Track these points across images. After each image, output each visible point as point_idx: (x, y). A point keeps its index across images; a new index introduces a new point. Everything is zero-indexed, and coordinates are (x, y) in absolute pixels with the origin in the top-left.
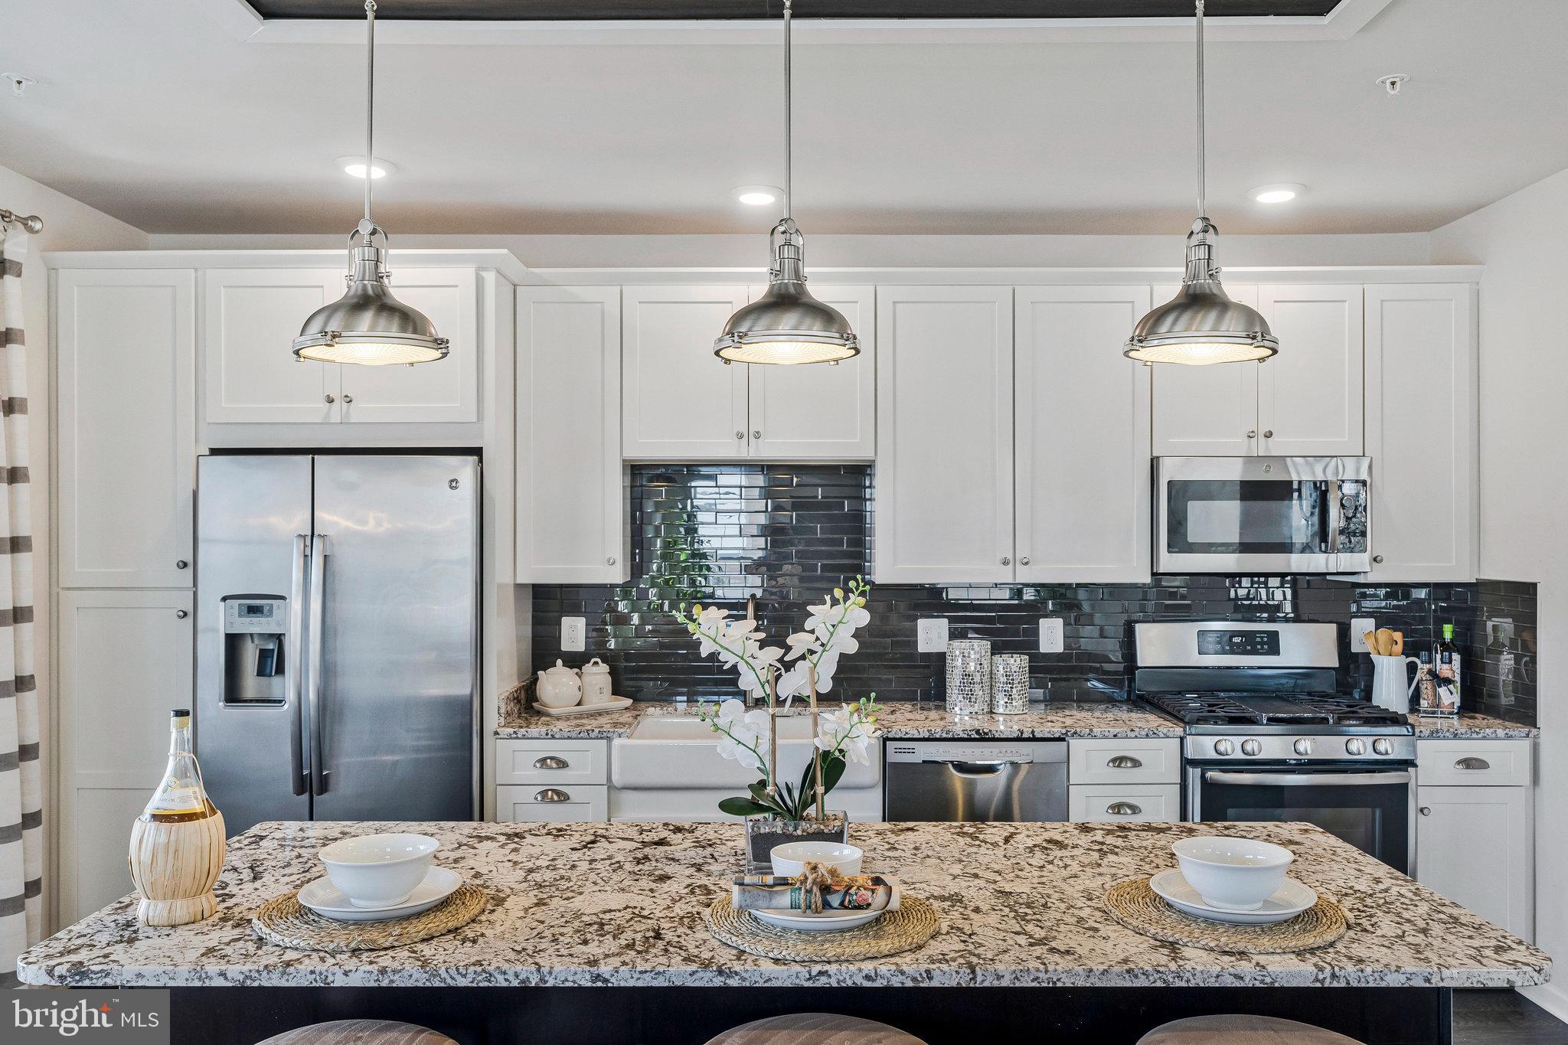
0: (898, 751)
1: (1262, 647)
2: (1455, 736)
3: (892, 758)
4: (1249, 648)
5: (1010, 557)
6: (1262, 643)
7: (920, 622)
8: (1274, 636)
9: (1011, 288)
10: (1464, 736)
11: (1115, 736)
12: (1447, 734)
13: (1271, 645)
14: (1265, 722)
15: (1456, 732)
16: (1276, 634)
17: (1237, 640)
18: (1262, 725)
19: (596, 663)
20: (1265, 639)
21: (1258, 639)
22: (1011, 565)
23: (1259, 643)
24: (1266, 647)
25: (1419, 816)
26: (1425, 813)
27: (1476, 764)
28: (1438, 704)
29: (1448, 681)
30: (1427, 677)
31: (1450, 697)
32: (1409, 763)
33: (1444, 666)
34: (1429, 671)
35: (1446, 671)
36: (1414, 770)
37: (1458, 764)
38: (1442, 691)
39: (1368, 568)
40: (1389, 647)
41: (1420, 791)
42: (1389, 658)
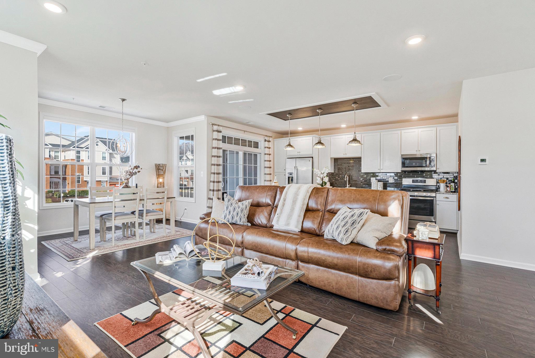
6: (423, 182)
7: (372, 178)
9: (380, 133)
10: (445, 194)
15: (443, 193)
16: (425, 180)
17: (418, 181)
22: (380, 170)
25: (437, 205)
26: (438, 205)
27: (447, 198)
28: (447, 190)
29: (448, 187)
30: (446, 186)
31: (448, 189)
32: (435, 197)
33: (449, 184)
34: (446, 185)
35: (449, 185)
36: (435, 198)
37: (444, 198)
38: (448, 188)
39: (435, 170)
40: (443, 182)
41: (437, 201)
42: (443, 184)
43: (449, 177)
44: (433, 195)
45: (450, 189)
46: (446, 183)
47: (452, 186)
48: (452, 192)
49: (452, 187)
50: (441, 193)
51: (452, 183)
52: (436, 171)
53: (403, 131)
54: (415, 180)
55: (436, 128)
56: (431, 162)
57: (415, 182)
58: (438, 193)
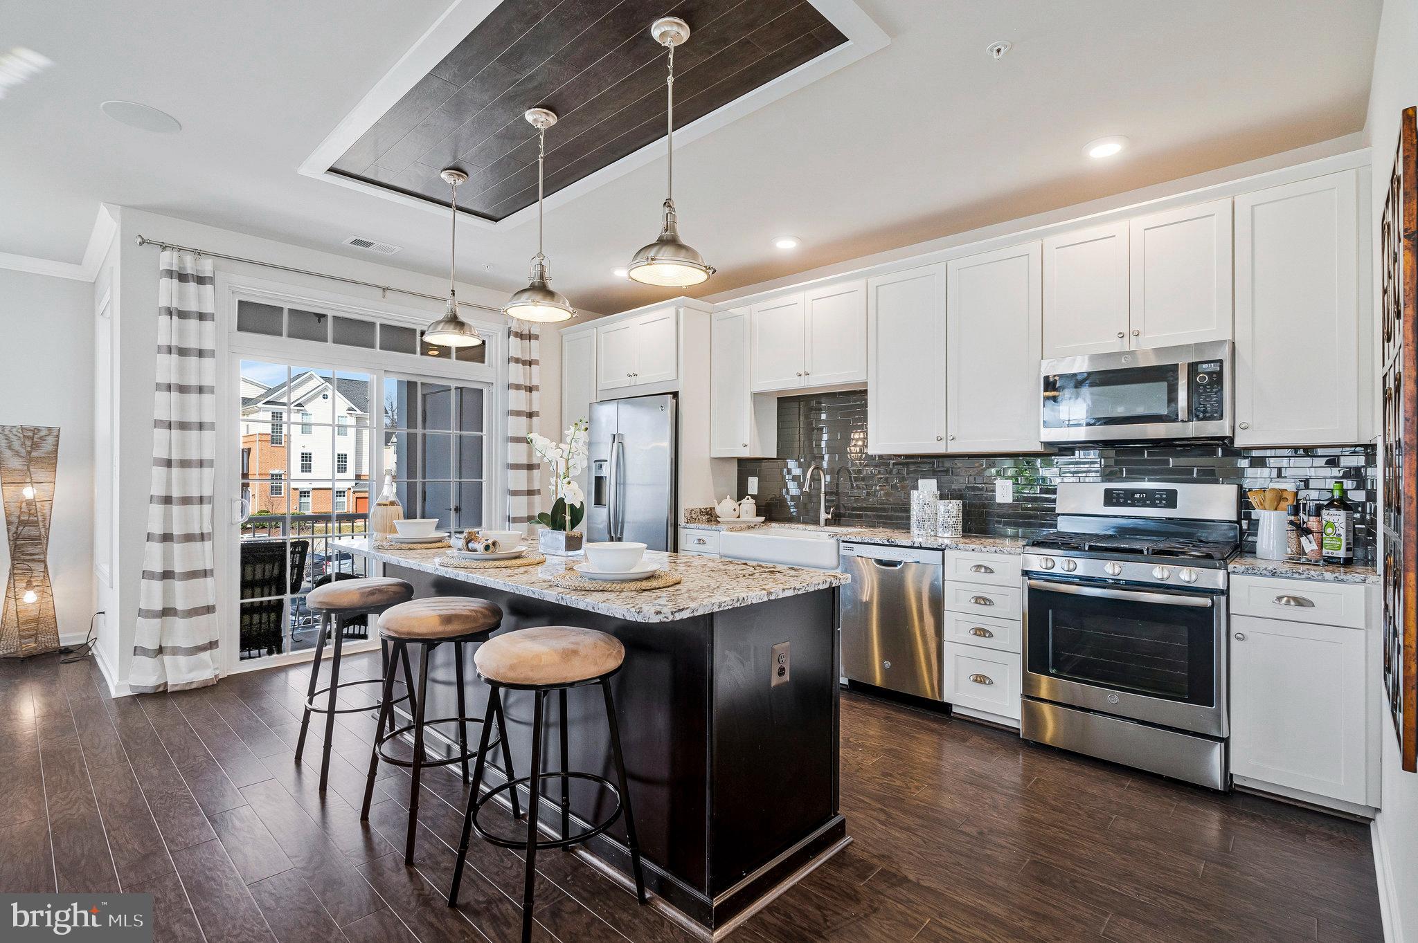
0: (845, 548)
1: (1161, 503)
2: (1274, 574)
3: (842, 552)
4: (1148, 502)
5: (943, 435)
6: (1161, 499)
7: (920, 481)
8: (1173, 494)
9: (945, 263)
10: (1283, 575)
11: (973, 550)
12: (1265, 572)
13: (1170, 499)
14: (1087, 549)
15: (1274, 571)
16: (1174, 492)
17: (1137, 496)
18: (1085, 551)
19: (748, 499)
20: (1164, 496)
21: (1157, 496)
22: (944, 441)
23: (1158, 499)
24: (1164, 502)
25: (1233, 641)
26: (1242, 638)
27: (1300, 602)
28: (1301, 552)
29: (1307, 532)
30: (1290, 527)
31: (1309, 545)
32: (1226, 593)
33: (1312, 518)
34: (1291, 523)
35: (1312, 523)
36: (1223, 599)
37: (1280, 599)
38: (1303, 539)
39: (1228, 433)
40: (1276, 503)
41: (1233, 618)
42: (1273, 513)
43: (1311, 473)
44: (1215, 578)
45: (1321, 546)
46: (1296, 510)
47: (1332, 525)
48: (1330, 561)
49: (1329, 530)
50: (1261, 564)
51: (1333, 511)
52: (1232, 439)
53: (1052, 242)
54: (1122, 493)
55: (1229, 201)
56: (1201, 391)
57: (1118, 501)
58: (1241, 571)
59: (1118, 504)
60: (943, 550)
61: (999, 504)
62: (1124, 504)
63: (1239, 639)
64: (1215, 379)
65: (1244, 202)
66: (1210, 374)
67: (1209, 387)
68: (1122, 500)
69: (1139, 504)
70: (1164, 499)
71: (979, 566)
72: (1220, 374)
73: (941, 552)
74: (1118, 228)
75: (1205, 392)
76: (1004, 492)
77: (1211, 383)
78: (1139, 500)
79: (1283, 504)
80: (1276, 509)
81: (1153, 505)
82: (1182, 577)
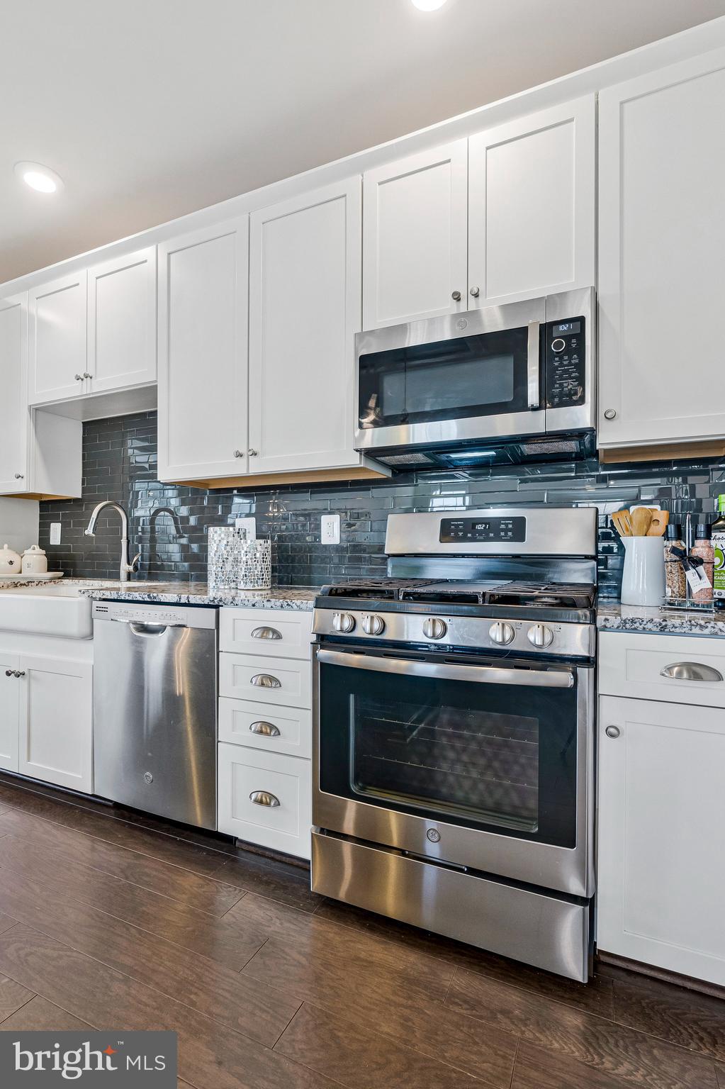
0: (98, 609)
1: (506, 534)
4: (492, 535)
5: (244, 450)
6: (506, 530)
8: (520, 521)
10: (678, 630)
11: (254, 605)
12: (650, 626)
13: (517, 529)
14: (401, 598)
15: (665, 623)
16: (522, 520)
17: (479, 527)
19: (34, 549)
20: (510, 526)
21: (503, 526)
22: (245, 459)
23: (503, 530)
24: (510, 534)
25: (603, 736)
26: (614, 733)
28: (687, 591)
29: (695, 562)
30: (672, 556)
31: (698, 581)
32: (590, 662)
33: (699, 542)
34: (672, 550)
35: (702, 549)
36: (589, 671)
37: (669, 668)
38: (690, 573)
39: (589, 425)
40: (645, 527)
41: (603, 702)
42: (643, 538)
45: (713, 582)
46: (678, 531)
49: (717, 561)
51: (721, 533)
52: (593, 434)
53: (376, 174)
54: (460, 525)
55: (593, 95)
56: (556, 364)
57: (456, 534)
58: (616, 626)
59: (457, 539)
60: (217, 607)
61: (325, 546)
62: (464, 539)
63: (612, 736)
64: (574, 346)
65: (610, 97)
66: (568, 338)
67: (566, 358)
68: (461, 534)
69: (482, 538)
70: (510, 530)
71: (266, 629)
72: (581, 337)
73: (214, 610)
74: (455, 148)
75: (562, 365)
76: (331, 531)
77: (569, 352)
78: (480, 532)
79: (654, 528)
80: (646, 535)
81: (498, 538)
82: (531, 638)
